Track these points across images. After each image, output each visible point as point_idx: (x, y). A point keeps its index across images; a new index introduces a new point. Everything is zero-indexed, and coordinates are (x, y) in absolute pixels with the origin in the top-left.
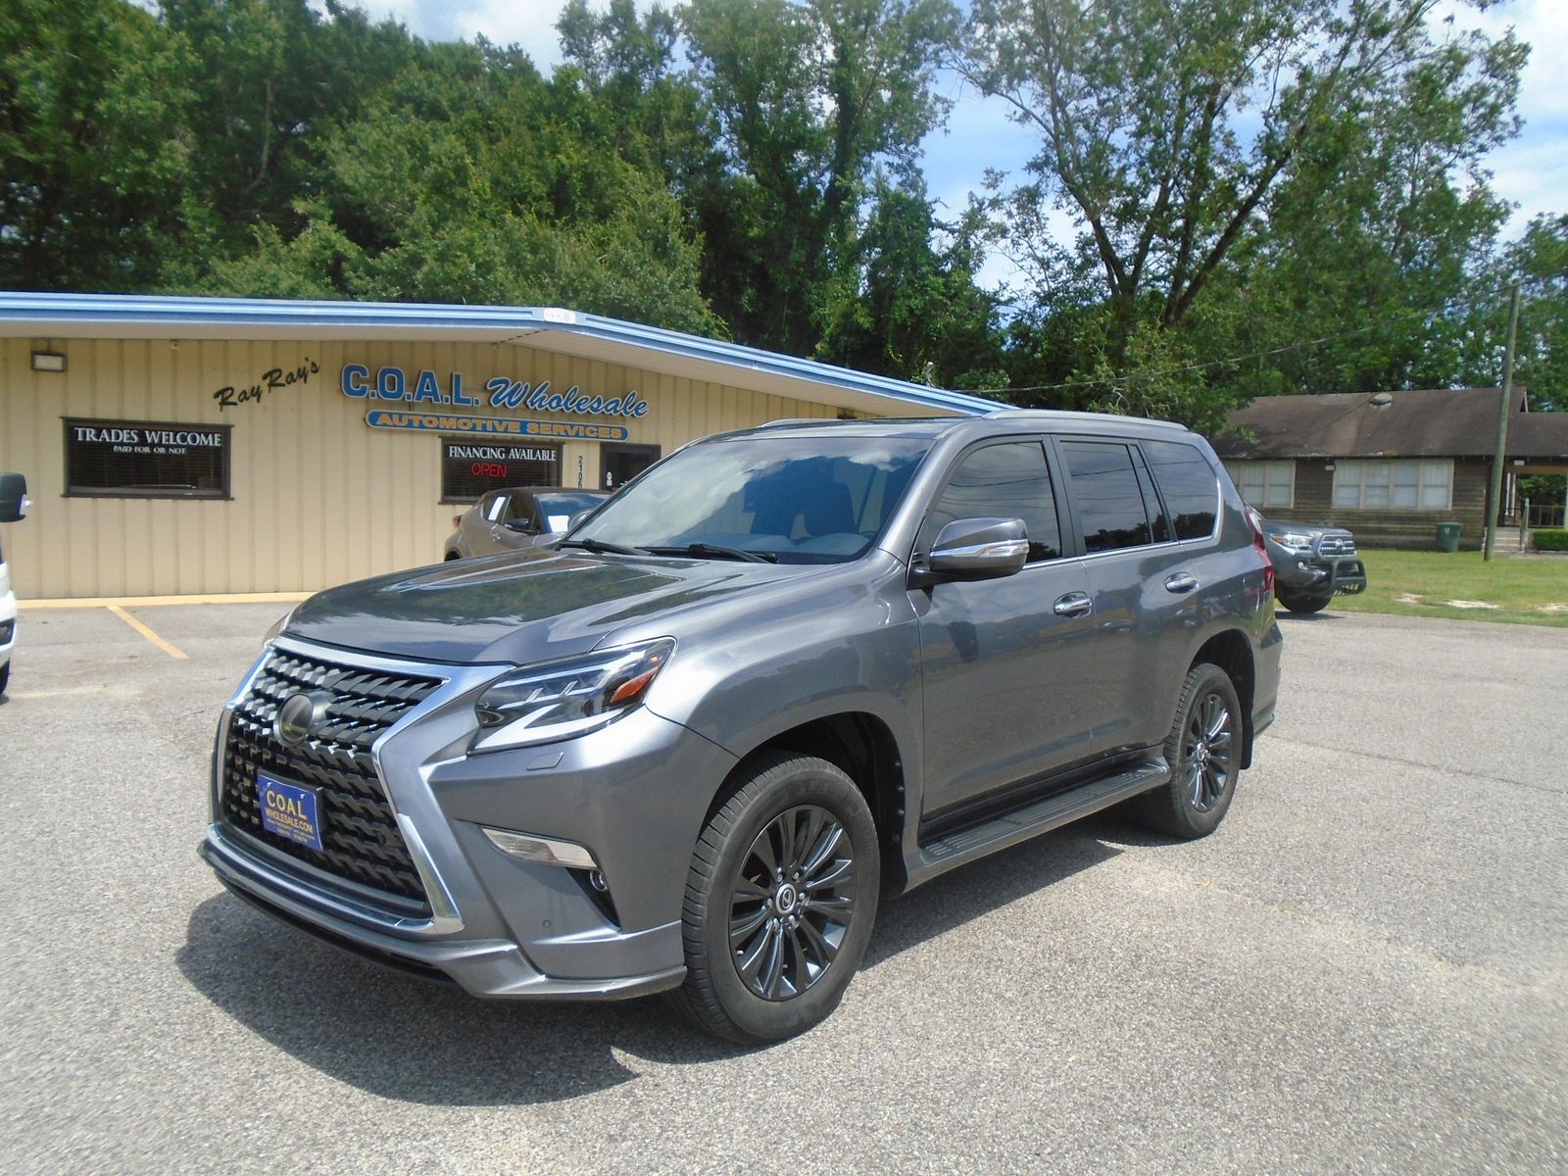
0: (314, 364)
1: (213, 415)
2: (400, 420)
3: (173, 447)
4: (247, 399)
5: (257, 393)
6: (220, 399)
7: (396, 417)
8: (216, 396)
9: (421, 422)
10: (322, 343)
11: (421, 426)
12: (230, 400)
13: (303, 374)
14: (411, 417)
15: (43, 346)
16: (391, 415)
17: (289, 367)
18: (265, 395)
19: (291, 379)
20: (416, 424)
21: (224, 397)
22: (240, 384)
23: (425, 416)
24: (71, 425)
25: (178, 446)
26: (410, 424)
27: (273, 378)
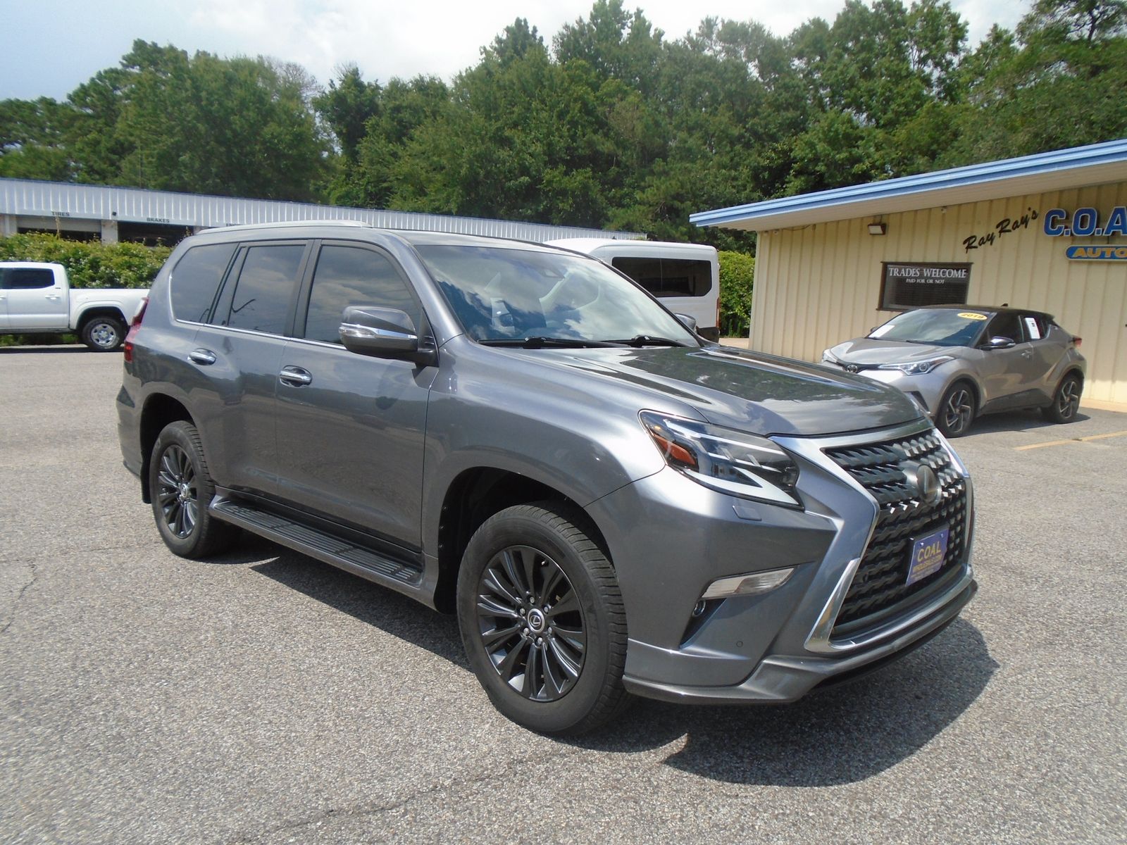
0: (1034, 212)
1: (961, 257)
2: (1094, 253)
3: (938, 279)
4: (984, 243)
5: (991, 238)
6: (966, 245)
7: (1090, 250)
8: (965, 243)
9: (1112, 253)
10: (1043, 194)
11: (1113, 256)
12: (974, 245)
13: (1025, 221)
14: (1104, 250)
15: (878, 220)
16: (1086, 248)
17: (1015, 217)
18: (997, 241)
19: (1016, 226)
20: (1108, 255)
21: (969, 244)
22: (980, 233)
23: (1117, 248)
24: (886, 265)
25: (940, 278)
26: (1102, 256)
27: (1003, 227)
